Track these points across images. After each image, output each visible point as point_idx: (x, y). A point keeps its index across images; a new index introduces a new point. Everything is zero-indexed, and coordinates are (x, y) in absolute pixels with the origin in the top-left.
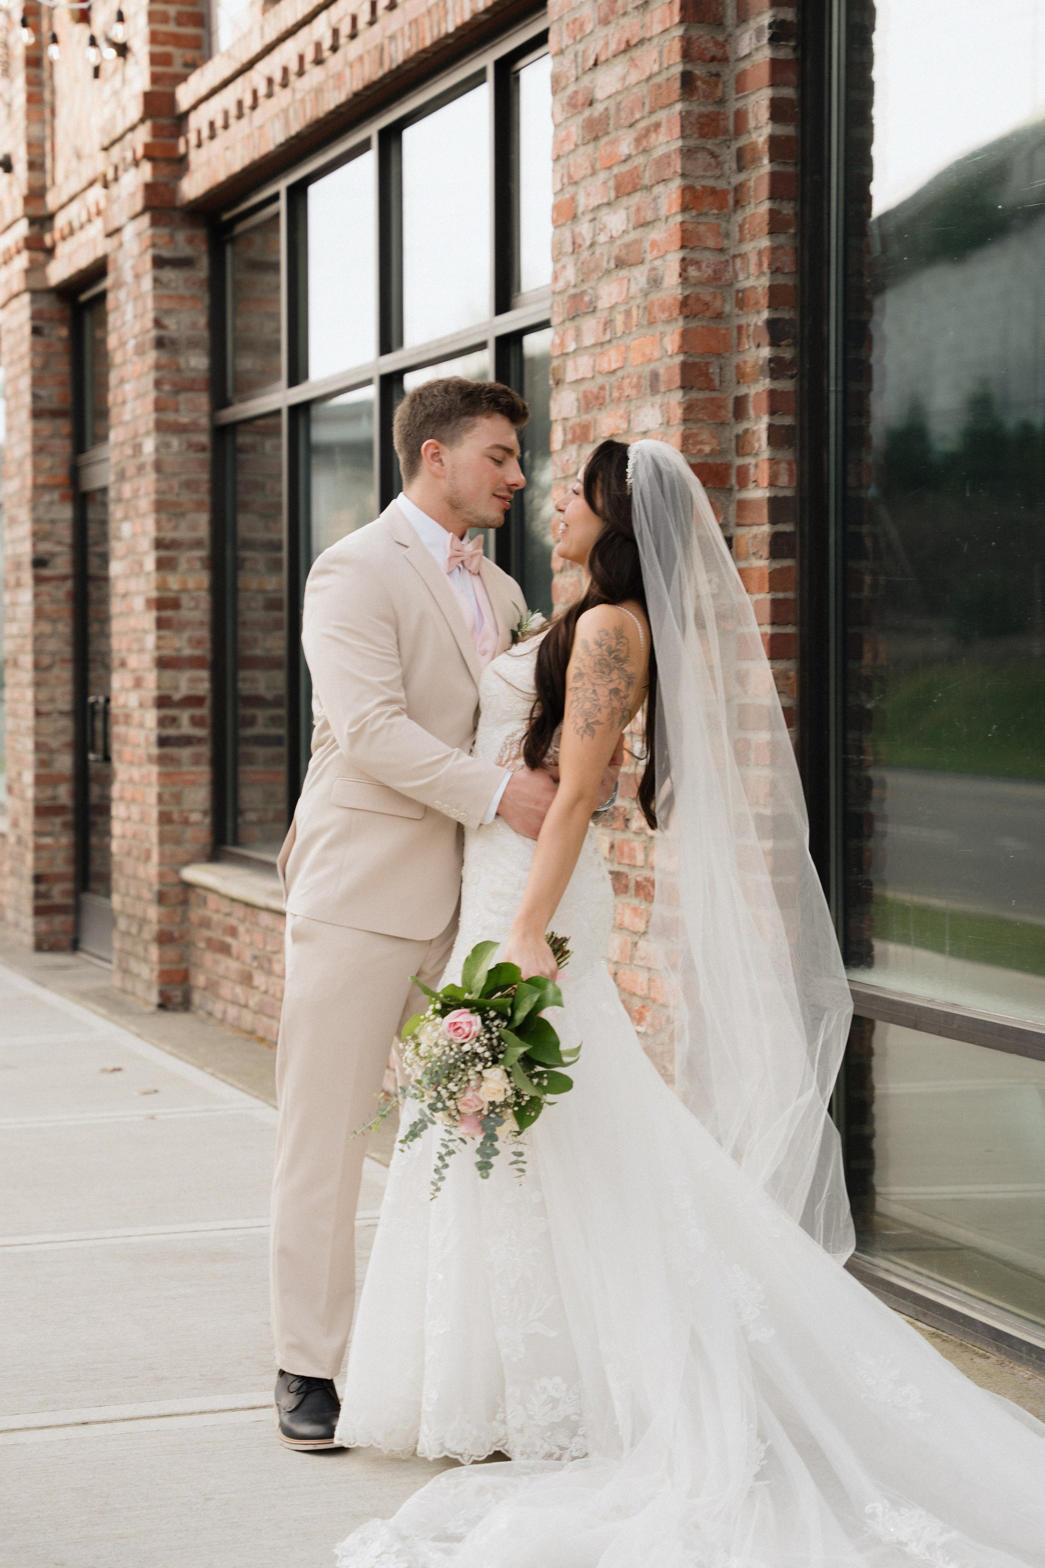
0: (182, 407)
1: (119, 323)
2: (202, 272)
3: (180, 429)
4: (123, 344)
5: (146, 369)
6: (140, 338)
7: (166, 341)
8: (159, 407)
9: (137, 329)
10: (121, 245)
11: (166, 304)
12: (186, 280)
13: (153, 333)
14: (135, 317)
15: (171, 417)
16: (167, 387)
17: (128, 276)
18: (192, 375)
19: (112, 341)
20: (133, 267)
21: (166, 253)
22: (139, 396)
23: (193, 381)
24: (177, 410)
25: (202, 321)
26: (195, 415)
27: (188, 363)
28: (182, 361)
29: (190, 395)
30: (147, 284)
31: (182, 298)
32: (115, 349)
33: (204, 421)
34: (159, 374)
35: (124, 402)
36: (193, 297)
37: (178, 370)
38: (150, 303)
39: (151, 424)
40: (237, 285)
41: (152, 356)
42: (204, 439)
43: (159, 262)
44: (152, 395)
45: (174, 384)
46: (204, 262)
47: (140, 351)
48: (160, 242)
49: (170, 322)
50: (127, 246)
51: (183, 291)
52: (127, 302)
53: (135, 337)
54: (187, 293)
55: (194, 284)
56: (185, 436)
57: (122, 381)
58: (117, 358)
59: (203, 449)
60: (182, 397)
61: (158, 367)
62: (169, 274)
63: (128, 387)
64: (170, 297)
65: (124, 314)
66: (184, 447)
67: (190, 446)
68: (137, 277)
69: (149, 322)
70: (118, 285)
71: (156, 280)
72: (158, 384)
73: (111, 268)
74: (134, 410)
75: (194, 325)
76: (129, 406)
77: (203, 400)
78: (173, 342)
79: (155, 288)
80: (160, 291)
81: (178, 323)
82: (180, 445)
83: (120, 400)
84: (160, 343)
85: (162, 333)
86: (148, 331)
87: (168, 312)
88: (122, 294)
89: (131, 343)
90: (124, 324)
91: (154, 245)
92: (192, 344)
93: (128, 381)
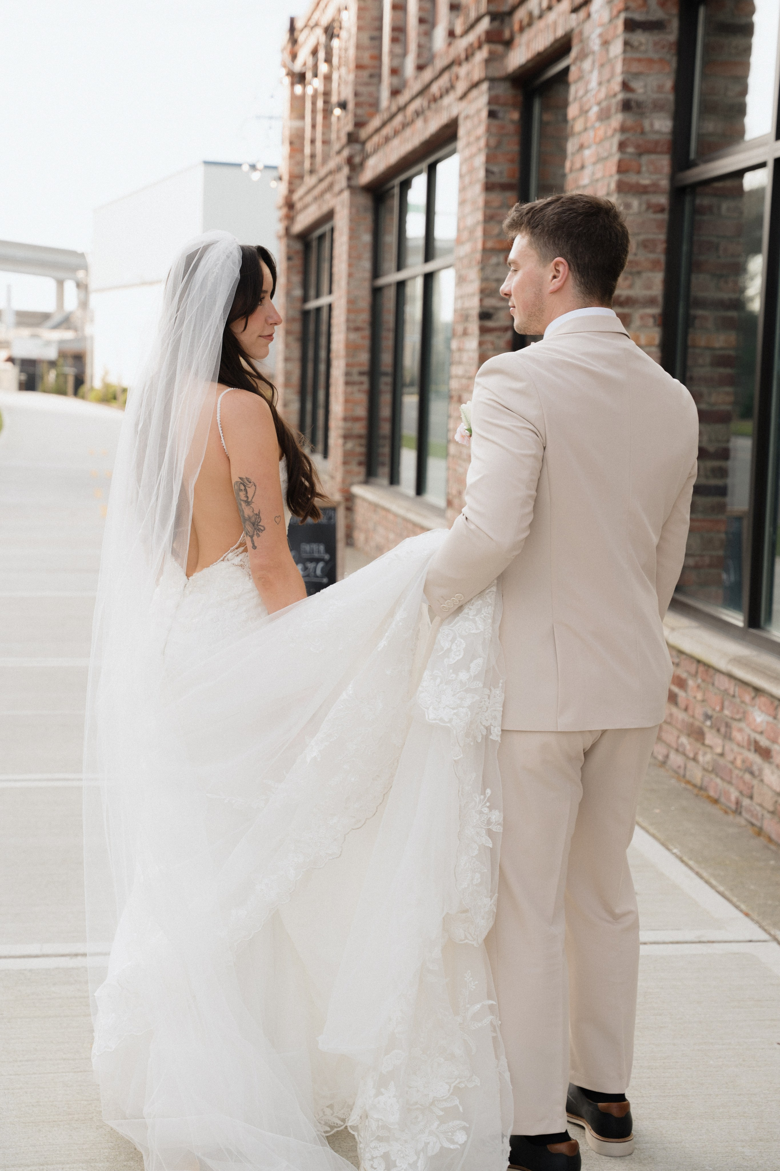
0: (644, 169)
1: (581, 93)
2: (672, 36)
3: (641, 191)
4: (584, 112)
5: (610, 132)
6: (604, 104)
7: (633, 104)
8: (622, 169)
9: (602, 95)
10: (589, 16)
11: (635, 67)
12: (655, 44)
13: (620, 97)
14: (600, 84)
15: (632, 178)
16: (630, 150)
17: (595, 44)
18: (656, 137)
19: (572, 111)
20: (600, 35)
21: (638, 16)
22: (600, 160)
23: (657, 143)
24: (639, 172)
25: (669, 84)
26: (655, 177)
27: (652, 125)
28: (646, 124)
29: (653, 157)
30: (617, 48)
31: (650, 61)
32: (574, 119)
33: (665, 183)
34: (623, 137)
35: (583, 167)
36: (661, 60)
37: (643, 132)
38: (619, 67)
39: (613, 186)
40: (707, 48)
41: (617, 119)
42: (663, 200)
43: (630, 26)
44: (616, 157)
45: (638, 147)
46: (675, 24)
47: (604, 116)
48: (632, 5)
49: (638, 85)
50: (595, 16)
51: (652, 55)
52: (591, 71)
53: (599, 104)
54: (656, 56)
55: (663, 47)
56: (645, 197)
57: (582, 147)
58: (578, 126)
59: (662, 210)
60: (645, 159)
61: (623, 129)
62: (640, 37)
63: (587, 153)
64: (639, 60)
65: (588, 83)
66: (644, 207)
67: (649, 206)
68: (606, 44)
69: (616, 85)
70: (583, 56)
71: (626, 43)
72: (622, 146)
73: (575, 42)
74: (593, 174)
75: (660, 88)
76: (587, 172)
77: (664, 162)
78: (639, 105)
79: (625, 51)
80: (629, 55)
81: (645, 86)
82: (640, 205)
83: (578, 165)
84: (627, 106)
85: (629, 95)
86: (615, 95)
87: (637, 75)
88: (587, 65)
89: (595, 109)
90: (587, 92)
91: (627, 9)
92: (657, 107)
93: (589, 147)
